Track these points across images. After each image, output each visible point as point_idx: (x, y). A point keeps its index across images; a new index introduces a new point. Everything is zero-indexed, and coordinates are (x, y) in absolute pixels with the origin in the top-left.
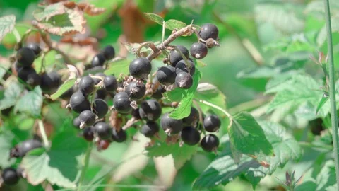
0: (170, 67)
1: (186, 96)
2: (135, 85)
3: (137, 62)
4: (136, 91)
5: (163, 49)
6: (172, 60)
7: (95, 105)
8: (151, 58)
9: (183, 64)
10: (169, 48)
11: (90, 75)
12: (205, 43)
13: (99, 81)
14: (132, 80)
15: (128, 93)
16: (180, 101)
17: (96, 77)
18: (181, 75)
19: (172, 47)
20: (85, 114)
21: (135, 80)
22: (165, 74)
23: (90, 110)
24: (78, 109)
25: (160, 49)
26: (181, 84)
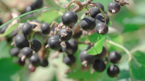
0: (90, 18)
1: (100, 38)
2: (65, 30)
3: (67, 15)
4: (66, 35)
5: (87, 5)
6: (92, 12)
7: (33, 43)
8: (76, 11)
9: (101, 17)
10: (91, 5)
11: (28, 21)
12: (118, 2)
13: (35, 26)
14: (62, 27)
15: (60, 36)
16: (96, 42)
17: (33, 23)
18: (99, 24)
19: (93, 4)
20: (26, 49)
21: (64, 27)
22: (87, 23)
23: (29, 46)
24: (21, 46)
25: (85, 5)
26: (100, 31)
